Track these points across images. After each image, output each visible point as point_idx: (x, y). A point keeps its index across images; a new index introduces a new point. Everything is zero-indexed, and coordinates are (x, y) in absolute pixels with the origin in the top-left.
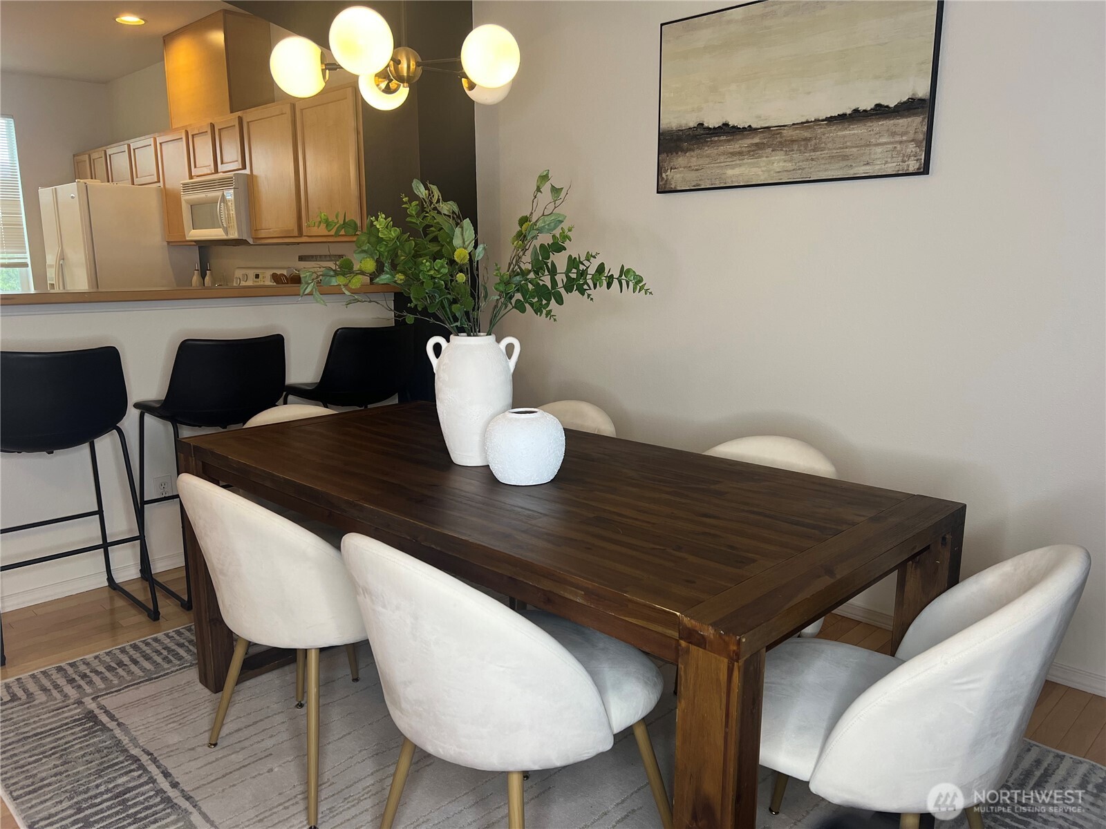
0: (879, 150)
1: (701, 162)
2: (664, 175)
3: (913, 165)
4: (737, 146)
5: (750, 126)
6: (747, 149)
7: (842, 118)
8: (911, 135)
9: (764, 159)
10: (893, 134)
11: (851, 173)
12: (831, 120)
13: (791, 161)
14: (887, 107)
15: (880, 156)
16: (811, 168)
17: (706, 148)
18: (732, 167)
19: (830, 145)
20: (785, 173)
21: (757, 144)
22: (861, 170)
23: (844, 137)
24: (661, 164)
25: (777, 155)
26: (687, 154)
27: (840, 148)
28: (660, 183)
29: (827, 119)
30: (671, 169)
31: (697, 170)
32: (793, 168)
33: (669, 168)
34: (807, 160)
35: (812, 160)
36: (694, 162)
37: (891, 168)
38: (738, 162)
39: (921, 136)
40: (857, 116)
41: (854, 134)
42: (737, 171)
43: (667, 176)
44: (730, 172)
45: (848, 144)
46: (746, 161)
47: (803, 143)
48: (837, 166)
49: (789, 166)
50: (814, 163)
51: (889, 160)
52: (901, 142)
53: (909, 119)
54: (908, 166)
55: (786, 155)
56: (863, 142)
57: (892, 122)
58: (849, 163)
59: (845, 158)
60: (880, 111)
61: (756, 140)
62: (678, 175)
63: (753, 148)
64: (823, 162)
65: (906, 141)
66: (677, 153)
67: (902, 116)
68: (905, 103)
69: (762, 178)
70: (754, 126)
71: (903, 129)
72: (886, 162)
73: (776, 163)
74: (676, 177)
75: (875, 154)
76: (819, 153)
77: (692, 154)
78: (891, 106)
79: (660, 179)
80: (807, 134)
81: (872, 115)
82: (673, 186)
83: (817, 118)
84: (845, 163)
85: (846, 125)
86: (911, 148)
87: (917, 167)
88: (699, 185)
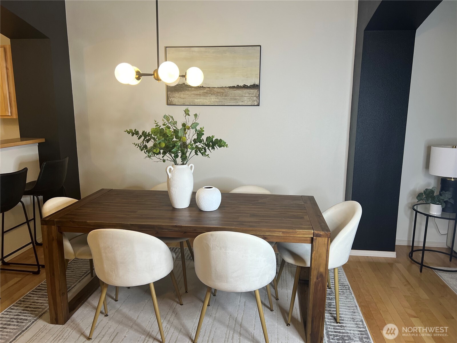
0: (246, 98)
1: (185, 96)
2: (170, 99)
3: (256, 103)
4: (198, 92)
5: (202, 86)
6: (202, 94)
7: (234, 87)
8: (255, 95)
9: (208, 97)
10: (249, 94)
11: (238, 104)
12: (230, 87)
13: (218, 98)
14: (247, 86)
15: (246, 100)
16: (225, 102)
17: (187, 92)
18: (197, 99)
19: (230, 95)
20: (216, 102)
21: (205, 92)
22: (241, 104)
23: (235, 93)
24: (168, 95)
25: (213, 97)
26: (179, 93)
27: (234, 96)
28: (169, 102)
29: (229, 87)
30: (173, 97)
31: (183, 99)
32: (219, 101)
33: (172, 97)
34: (223, 99)
35: (225, 99)
36: (182, 96)
37: (249, 104)
38: (199, 97)
39: (258, 95)
40: (238, 87)
41: (238, 93)
42: (199, 100)
43: (171, 100)
44: (196, 100)
45: (236, 95)
46: (202, 97)
47: (221, 93)
48: (233, 102)
49: (217, 100)
50: (226, 100)
51: (249, 101)
52: (252, 96)
53: (254, 90)
54: (254, 103)
55: (216, 97)
56: (241, 95)
57: (249, 90)
58: (237, 101)
59: (235, 99)
60: (245, 87)
61: (205, 91)
62: (176, 100)
63: (204, 93)
64: (228, 100)
65: (253, 96)
66: (175, 92)
67: (252, 89)
68: (252, 85)
69: (208, 103)
70: (204, 86)
71: (252, 93)
72: (248, 102)
73: (213, 99)
74: (175, 100)
75: (244, 99)
76: (227, 97)
77: (181, 93)
78: (249, 85)
79: (168, 100)
80: (222, 91)
81: (242, 88)
82: (174, 103)
83: (226, 86)
84: (235, 101)
85: (235, 89)
86: (255, 98)
87: (257, 104)
88: (185, 104)
